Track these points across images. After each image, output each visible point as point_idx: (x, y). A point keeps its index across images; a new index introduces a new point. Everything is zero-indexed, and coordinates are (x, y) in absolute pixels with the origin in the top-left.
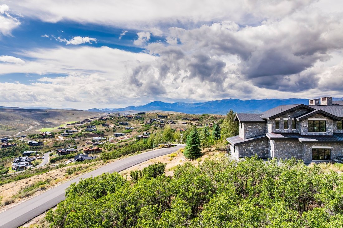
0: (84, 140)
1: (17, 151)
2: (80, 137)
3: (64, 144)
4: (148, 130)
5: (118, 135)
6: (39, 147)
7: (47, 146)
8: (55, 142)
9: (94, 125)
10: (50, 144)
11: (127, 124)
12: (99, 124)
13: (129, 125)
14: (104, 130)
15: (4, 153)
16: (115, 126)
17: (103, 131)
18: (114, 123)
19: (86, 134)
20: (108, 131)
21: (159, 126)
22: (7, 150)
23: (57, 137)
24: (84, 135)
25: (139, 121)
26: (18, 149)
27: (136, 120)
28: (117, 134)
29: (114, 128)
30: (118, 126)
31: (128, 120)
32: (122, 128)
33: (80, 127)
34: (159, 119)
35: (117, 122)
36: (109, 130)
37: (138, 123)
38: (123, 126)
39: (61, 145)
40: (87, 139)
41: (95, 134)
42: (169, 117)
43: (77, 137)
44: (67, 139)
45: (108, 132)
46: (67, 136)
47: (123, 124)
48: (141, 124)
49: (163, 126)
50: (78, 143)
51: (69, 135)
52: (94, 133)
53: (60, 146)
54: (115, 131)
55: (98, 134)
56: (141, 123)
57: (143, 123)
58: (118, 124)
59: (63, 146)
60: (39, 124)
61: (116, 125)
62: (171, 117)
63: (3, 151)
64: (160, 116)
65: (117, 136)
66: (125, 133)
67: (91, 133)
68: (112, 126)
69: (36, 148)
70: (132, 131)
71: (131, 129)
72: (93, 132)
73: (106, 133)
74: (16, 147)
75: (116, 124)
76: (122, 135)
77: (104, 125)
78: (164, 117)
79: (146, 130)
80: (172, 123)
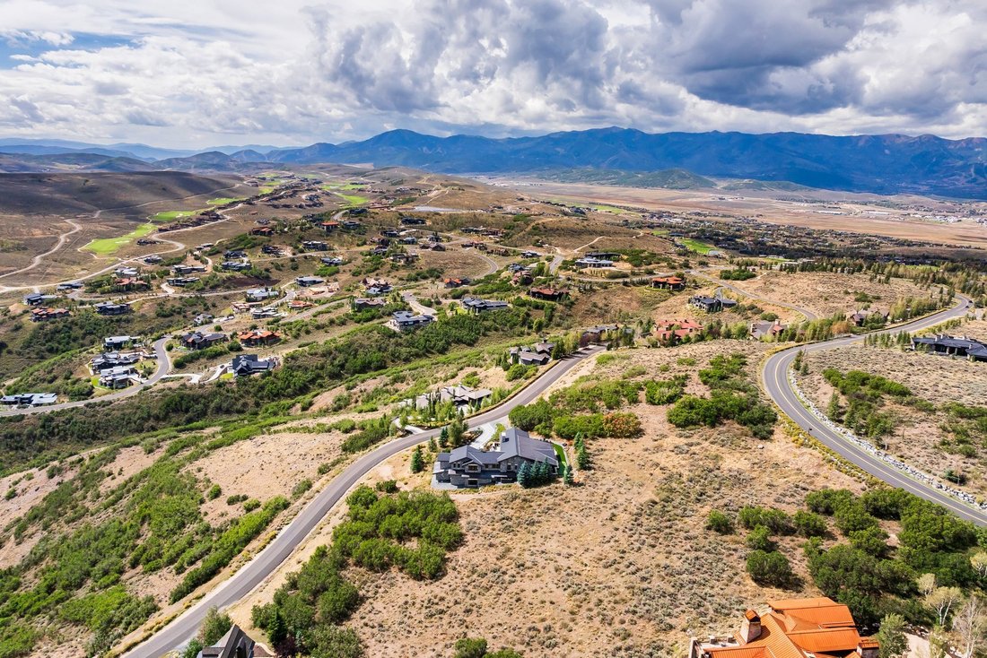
0: (225, 298)
1: (74, 328)
2: (214, 288)
3: (181, 309)
4: (378, 271)
5: (305, 282)
6: (124, 317)
7: (143, 315)
8: (159, 305)
9: (242, 249)
10: (146, 306)
11: (323, 248)
12: (253, 247)
13: (330, 250)
14: (270, 266)
15: (46, 335)
16: (294, 254)
17: (267, 270)
18: (291, 245)
19: (228, 279)
20: (279, 268)
21: (402, 262)
22: (50, 327)
23: (159, 287)
24: (224, 281)
25: (353, 236)
26: (76, 324)
27: (345, 236)
28: (305, 279)
29: (293, 260)
30: (302, 252)
31: (327, 236)
32: (313, 258)
33: (206, 252)
34: (405, 230)
35: (299, 241)
36: (282, 265)
37: (352, 243)
38: (313, 254)
39: (174, 311)
40: (232, 292)
41: (249, 277)
42: (429, 223)
43: (207, 288)
44: (186, 295)
45: (280, 270)
46: (183, 286)
47: (315, 247)
48: (358, 245)
49: (413, 262)
50: (214, 306)
51: (186, 282)
52: (245, 274)
53: (172, 315)
54: (297, 268)
55: (257, 277)
56: (360, 243)
57: (364, 243)
58: (301, 247)
59: (179, 313)
60: (81, 228)
61: (296, 251)
62: (433, 223)
63: (42, 328)
64: (407, 220)
65: (303, 284)
66: (322, 276)
67: (238, 275)
68: (287, 253)
69: (117, 321)
70: (338, 272)
71: (336, 264)
72: (245, 271)
73: (274, 275)
74: (70, 319)
75: (296, 248)
76: (314, 282)
77: (266, 250)
78: (416, 222)
79: (373, 271)
80: (435, 249)
